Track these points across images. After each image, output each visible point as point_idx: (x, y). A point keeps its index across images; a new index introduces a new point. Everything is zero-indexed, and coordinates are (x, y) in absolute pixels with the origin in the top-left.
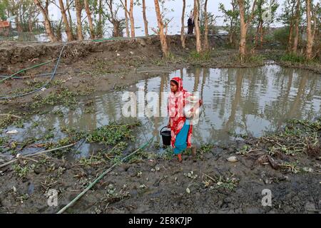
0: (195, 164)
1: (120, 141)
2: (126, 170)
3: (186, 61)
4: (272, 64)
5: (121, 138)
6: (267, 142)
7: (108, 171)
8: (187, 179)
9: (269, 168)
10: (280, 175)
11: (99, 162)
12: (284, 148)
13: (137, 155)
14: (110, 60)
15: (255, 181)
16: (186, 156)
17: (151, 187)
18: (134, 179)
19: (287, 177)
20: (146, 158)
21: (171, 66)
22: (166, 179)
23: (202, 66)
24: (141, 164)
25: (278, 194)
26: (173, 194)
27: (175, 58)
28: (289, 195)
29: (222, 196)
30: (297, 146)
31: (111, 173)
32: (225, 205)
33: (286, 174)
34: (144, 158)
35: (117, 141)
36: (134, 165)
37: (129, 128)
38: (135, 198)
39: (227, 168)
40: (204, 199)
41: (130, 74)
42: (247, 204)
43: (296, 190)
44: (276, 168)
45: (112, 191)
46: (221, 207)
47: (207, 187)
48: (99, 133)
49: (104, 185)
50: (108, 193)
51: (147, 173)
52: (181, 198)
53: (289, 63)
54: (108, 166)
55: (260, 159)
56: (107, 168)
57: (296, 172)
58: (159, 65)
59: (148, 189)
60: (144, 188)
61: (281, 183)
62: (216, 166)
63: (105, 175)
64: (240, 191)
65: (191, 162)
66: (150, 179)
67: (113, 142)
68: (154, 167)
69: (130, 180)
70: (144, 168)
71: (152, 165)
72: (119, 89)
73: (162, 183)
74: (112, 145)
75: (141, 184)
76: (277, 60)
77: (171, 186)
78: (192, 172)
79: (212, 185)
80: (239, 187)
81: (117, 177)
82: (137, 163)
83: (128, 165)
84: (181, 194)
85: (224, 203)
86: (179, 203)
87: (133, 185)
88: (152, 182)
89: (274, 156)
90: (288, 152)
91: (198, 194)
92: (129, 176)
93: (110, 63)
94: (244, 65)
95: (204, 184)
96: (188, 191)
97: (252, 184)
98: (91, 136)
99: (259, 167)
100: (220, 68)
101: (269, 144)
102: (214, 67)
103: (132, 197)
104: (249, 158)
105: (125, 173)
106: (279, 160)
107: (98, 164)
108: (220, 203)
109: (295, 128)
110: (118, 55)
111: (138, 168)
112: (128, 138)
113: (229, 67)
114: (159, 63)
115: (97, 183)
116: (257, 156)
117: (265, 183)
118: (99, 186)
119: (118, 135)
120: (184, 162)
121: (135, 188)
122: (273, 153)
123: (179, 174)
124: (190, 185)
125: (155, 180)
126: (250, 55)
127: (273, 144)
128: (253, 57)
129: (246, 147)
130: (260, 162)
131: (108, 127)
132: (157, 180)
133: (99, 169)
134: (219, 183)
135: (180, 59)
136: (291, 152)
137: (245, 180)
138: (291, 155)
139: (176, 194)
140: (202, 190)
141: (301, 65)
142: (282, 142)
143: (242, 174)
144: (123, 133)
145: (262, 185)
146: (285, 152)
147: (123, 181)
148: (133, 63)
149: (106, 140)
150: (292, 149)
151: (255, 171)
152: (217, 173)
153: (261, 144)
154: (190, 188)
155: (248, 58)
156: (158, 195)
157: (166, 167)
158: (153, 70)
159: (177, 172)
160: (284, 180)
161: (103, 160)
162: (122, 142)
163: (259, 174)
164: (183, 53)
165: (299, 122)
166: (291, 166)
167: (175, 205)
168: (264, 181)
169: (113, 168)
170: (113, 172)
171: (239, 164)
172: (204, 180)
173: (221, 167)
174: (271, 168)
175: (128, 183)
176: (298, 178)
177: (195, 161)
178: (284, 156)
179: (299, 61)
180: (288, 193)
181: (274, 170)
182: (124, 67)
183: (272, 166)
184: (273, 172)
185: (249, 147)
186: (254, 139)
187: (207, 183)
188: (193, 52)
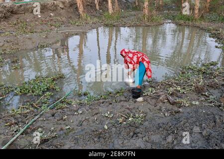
0: (111, 106)
1: (46, 91)
2: (53, 116)
3: (101, 21)
4: (169, 23)
5: (47, 89)
6: (166, 85)
7: (37, 117)
8: (105, 118)
9: (168, 104)
10: (176, 109)
11: (28, 111)
12: (179, 89)
13: (62, 102)
14: (32, 21)
15: (158, 115)
16: (104, 100)
17: (75, 128)
18: (60, 122)
19: (181, 110)
20: (71, 104)
21: (88, 26)
22: (88, 120)
23: (114, 26)
24: (65, 110)
25: (175, 123)
26: (93, 131)
27: (91, 18)
28: (182, 123)
29: (132, 129)
30: (188, 86)
31: (40, 119)
32: (135, 135)
33: (180, 107)
34: (68, 104)
35: (44, 92)
36: (59, 110)
37: (54, 80)
38: (62, 137)
39: (136, 107)
40: (118, 132)
41: (52, 34)
42: (152, 133)
43: (187, 119)
44: (173, 104)
45: (41, 134)
46: (132, 137)
47: (121, 123)
48: (26, 86)
49: (34, 130)
51: (71, 116)
52: (101, 133)
53: (182, 22)
54: (37, 113)
55: (161, 98)
56: (36, 115)
57: (187, 105)
58: (78, 25)
59: (73, 129)
60: (69, 128)
61: (177, 115)
62: (128, 106)
63: (35, 121)
64: (147, 123)
65: (107, 104)
66: (74, 121)
67: (40, 93)
68: (77, 111)
69: (57, 124)
70: (69, 113)
71: (75, 109)
72: (42, 47)
73: (85, 123)
75: (67, 126)
76: (173, 19)
77: (92, 124)
78: (109, 113)
79: (125, 121)
80: (145, 121)
81: (45, 122)
82: (62, 109)
83: (54, 111)
84: (100, 131)
85: (134, 134)
86: (99, 138)
87: (60, 127)
88: (76, 123)
89: (171, 95)
91: (114, 129)
92: (56, 120)
93: (32, 24)
94: (148, 24)
95: (119, 121)
96: (106, 127)
97: (155, 117)
98: (19, 89)
99: (161, 104)
100: (128, 27)
101: (168, 86)
102: (124, 26)
103: (59, 137)
104: (153, 98)
105: (52, 118)
106: (175, 97)
107: (28, 113)
108: (132, 134)
109: (186, 73)
111: (64, 113)
112: (53, 89)
113: (136, 26)
115: (27, 128)
116: (159, 96)
117: (165, 116)
118: (29, 130)
119: (43, 86)
120: (101, 104)
121: (62, 129)
122: (171, 93)
123: (99, 115)
124: (107, 123)
125: (78, 122)
126: (152, 16)
127: (170, 86)
128: (155, 17)
129: (150, 89)
130: (161, 101)
131: (34, 80)
132: (80, 121)
133: (28, 117)
134: (130, 119)
135: (95, 20)
136: (183, 91)
137: (150, 115)
138: (183, 93)
139: (96, 131)
140: (117, 126)
141: (190, 23)
142: (177, 84)
143: (148, 110)
144: (48, 85)
145: (163, 118)
146: (179, 91)
147: (51, 125)
148: (54, 23)
149: (33, 92)
150: (184, 89)
151: (158, 107)
152: (128, 111)
153: (162, 87)
154: (107, 125)
155: (151, 19)
156: (81, 133)
157: (87, 110)
158: (73, 29)
159: (97, 114)
160: (179, 112)
161: (32, 109)
162: (48, 93)
163: (160, 110)
164: (98, 15)
165: (189, 68)
166: (185, 102)
167: (96, 139)
168: (164, 115)
169: (41, 115)
170: (41, 119)
171: (145, 103)
172: (118, 117)
173: (131, 107)
174: (169, 105)
175: (56, 126)
176: (188, 110)
177: (111, 104)
178: (179, 94)
179: (189, 20)
180: (181, 121)
182: (45, 27)
183: (170, 103)
184: (170, 107)
185: (153, 89)
186: (157, 83)
187: (121, 120)
188: (106, 14)
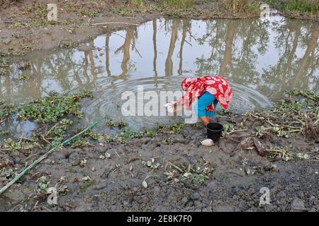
0: (158, 149)
1: (63, 117)
2: (67, 157)
3: (160, 9)
5: (65, 113)
6: (256, 120)
7: (42, 157)
8: (146, 168)
9: (254, 154)
10: (267, 163)
11: (31, 146)
12: (276, 128)
13: (84, 136)
15: (234, 171)
16: (148, 139)
17: (97, 180)
18: (75, 168)
19: (275, 166)
22: (118, 169)
23: (181, 17)
24: (86, 149)
27: (144, 4)
29: (187, 191)
30: (293, 125)
31: (46, 161)
32: (191, 203)
33: (274, 161)
34: (93, 139)
35: (59, 118)
36: (77, 150)
37: (76, 100)
38: (75, 194)
39: (200, 154)
40: (164, 195)
41: (82, 27)
42: (219, 201)
43: (284, 183)
44: (264, 154)
45: (44, 186)
46: (186, 205)
47: (170, 180)
48: (35, 107)
49: (35, 178)
50: (39, 187)
51: (94, 161)
52: (135, 194)
53: (297, 13)
54: (43, 151)
55: (243, 143)
56: (41, 154)
57: (287, 158)
58: (123, 15)
59: (93, 182)
60: (88, 180)
61: (267, 174)
62: (186, 152)
63: (39, 163)
64: (212, 184)
65: (153, 146)
66: (97, 168)
67: (54, 120)
68: (103, 153)
69: (71, 171)
70: (91, 155)
71: (102, 149)
72: (66, 47)
73: (113, 174)
74: (52, 123)
75: (85, 176)
77: (124, 177)
78: (153, 160)
79: (177, 177)
80: (211, 179)
81: (54, 167)
82: (82, 148)
83: (70, 150)
84: (135, 189)
85: (190, 200)
86: (131, 202)
87: (74, 176)
88: (100, 172)
89: (263, 138)
90: (281, 133)
91: (157, 189)
92: (70, 165)
94: (237, 15)
95: (168, 176)
96: (145, 184)
97: (230, 175)
98: (23, 111)
99: (241, 153)
100: (204, 19)
101: (257, 123)
102: (197, 18)
103: (71, 192)
104: (230, 142)
105: (64, 161)
106: (268, 143)
108: (185, 200)
109: (293, 102)
111: (83, 155)
112: (74, 114)
113: (217, 18)
114: (122, 12)
115: (25, 174)
116: (240, 139)
117: (246, 173)
118: (28, 177)
119: (60, 109)
120: (144, 145)
121: (76, 181)
122: (261, 135)
123: (137, 162)
124: (148, 177)
125: (103, 170)
126: (245, 2)
127: (262, 123)
128: (250, 5)
129: (227, 126)
130: (243, 147)
131: (48, 99)
132: (107, 170)
133: (30, 156)
134: (186, 175)
136: (284, 133)
138: (284, 136)
139: (129, 188)
140: (164, 183)
142: (274, 120)
143: (218, 162)
144: (67, 108)
145: (242, 176)
146: (277, 133)
147: (62, 171)
149: (43, 117)
150: (286, 129)
151: (236, 157)
152: (184, 160)
153: (248, 123)
154: (146, 181)
155: (242, 6)
156: (105, 191)
157: (120, 153)
159: (134, 160)
160: (270, 170)
161: (37, 143)
162: (64, 120)
163: (239, 162)
165: (300, 94)
166: (284, 153)
167: (125, 203)
168: (246, 171)
169: (49, 155)
170: (49, 160)
171: (216, 149)
172: (168, 169)
173: (191, 154)
174: (256, 155)
175: (68, 174)
176: (289, 167)
177: (159, 146)
178: (275, 138)
181: (259, 157)
183: (258, 151)
184: (258, 159)
185: (232, 126)
186: (239, 116)
187: (170, 174)
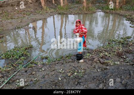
0: (63, 65)
2: (26, 72)
3: (56, 11)
4: (100, 11)
5: (22, 55)
7: (15, 73)
8: (59, 73)
9: (100, 64)
10: (105, 67)
11: (10, 69)
12: (107, 54)
13: (32, 63)
14: (12, 12)
15: (93, 71)
16: (58, 62)
18: (30, 76)
19: (108, 67)
20: (37, 64)
21: (47, 14)
22: (48, 74)
23: (64, 14)
24: (34, 68)
25: (104, 76)
26: (52, 81)
27: (49, 9)
28: (109, 76)
29: (77, 80)
30: (112, 52)
31: (17, 74)
32: (79, 84)
34: (35, 64)
35: (20, 57)
36: (30, 68)
37: (26, 49)
38: (32, 86)
39: (79, 66)
40: (68, 82)
42: (89, 82)
43: (112, 73)
44: (103, 63)
45: (18, 84)
46: (77, 85)
47: (69, 76)
48: (9, 53)
49: (14, 81)
50: (16, 85)
51: (38, 72)
52: (57, 83)
53: (108, 11)
54: (15, 70)
55: (95, 60)
56: (15, 72)
57: (112, 64)
58: (41, 14)
59: (39, 80)
60: (36, 80)
61: (105, 71)
62: (74, 65)
63: (14, 75)
65: (60, 64)
66: (39, 75)
67: (18, 58)
68: (41, 69)
69: (29, 77)
70: (36, 70)
71: (40, 67)
72: (19, 28)
73: (46, 76)
74: (17, 59)
75: (35, 78)
76: (102, 9)
77: (51, 77)
78: (62, 70)
79: (72, 75)
80: (85, 75)
81: (21, 76)
82: (32, 68)
83: (27, 69)
84: (56, 81)
85: (78, 83)
86: (55, 86)
87: (30, 79)
89: (102, 58)
91: (65, 80)
92: (28, 75)
93: (12, 13)
94: (86, 12)
95: (68, 75)
96: (60, 79)
97: (92, 72)
98: (4, 55)
99: (95, 64)
100: (74, 14)
101: (99, 52)
102: (71, 14)
103: (30, 85)
104: (90, 60)
106: (104, 59)
107: (10, 70)
108: (76, 83)
109: (111, 43)
110: (16, 8)
111: (33, 70)
112: (26, 55)
113: (78, 14)
114: (40, 13)
115: (10, 80)
116: (94, 59)
118: (11, 81)
119: (20, 53)
120: (57, 64)
121: (32, 80)
122: (101, 56)
123: (55, 71)
124: (60, 76)
125: (42, 75)
126: (89, 7)
127: (101, 52)
129: (88, 54)
130: (95, 62)
131: (14, 49)
132: (43, 75)
133: (10, 73)
134: (75, 74)
135: (52, 10)
136: (109, 55)
137: (88, 71)
138: (109, 56)
139: (54, 81)
140: (67, 78)
141: (114, 12)
142: (105, 51)
143: (87, 68)
144: (23, 52)
146: (107, 55)
147: (25, 78)
148: (26, 13)
149: (13, 57)
150: (110, 54)
151: (93, 66)
152: (74, 68)
153: (96, 53)
154: (60, 77)
155: (88, 9)
156: (44, 83)
157: (48, 68)
158: (37, 16)
159: (54, 70)
160: (106, 69)
161: (12, 68)
162: (22, 57)
163: (95, 67)
164: (54, 7)
165: (113, 40)
166: (110, 62)
168: (97, 71)
169: (18, 71)
170: (18, 74)
171: (85, 63)
172: (68, 73)
173: (76, 66)
175: (28, 78)
176: (113, 67)
177: (63, 64)
178: (106, 57)
180: (108, 75)
181: (102, 65)
182: (20, 16)
184: (101, 65)
185: (90, 54)
186: (92, 50)
188: (59, 6)
